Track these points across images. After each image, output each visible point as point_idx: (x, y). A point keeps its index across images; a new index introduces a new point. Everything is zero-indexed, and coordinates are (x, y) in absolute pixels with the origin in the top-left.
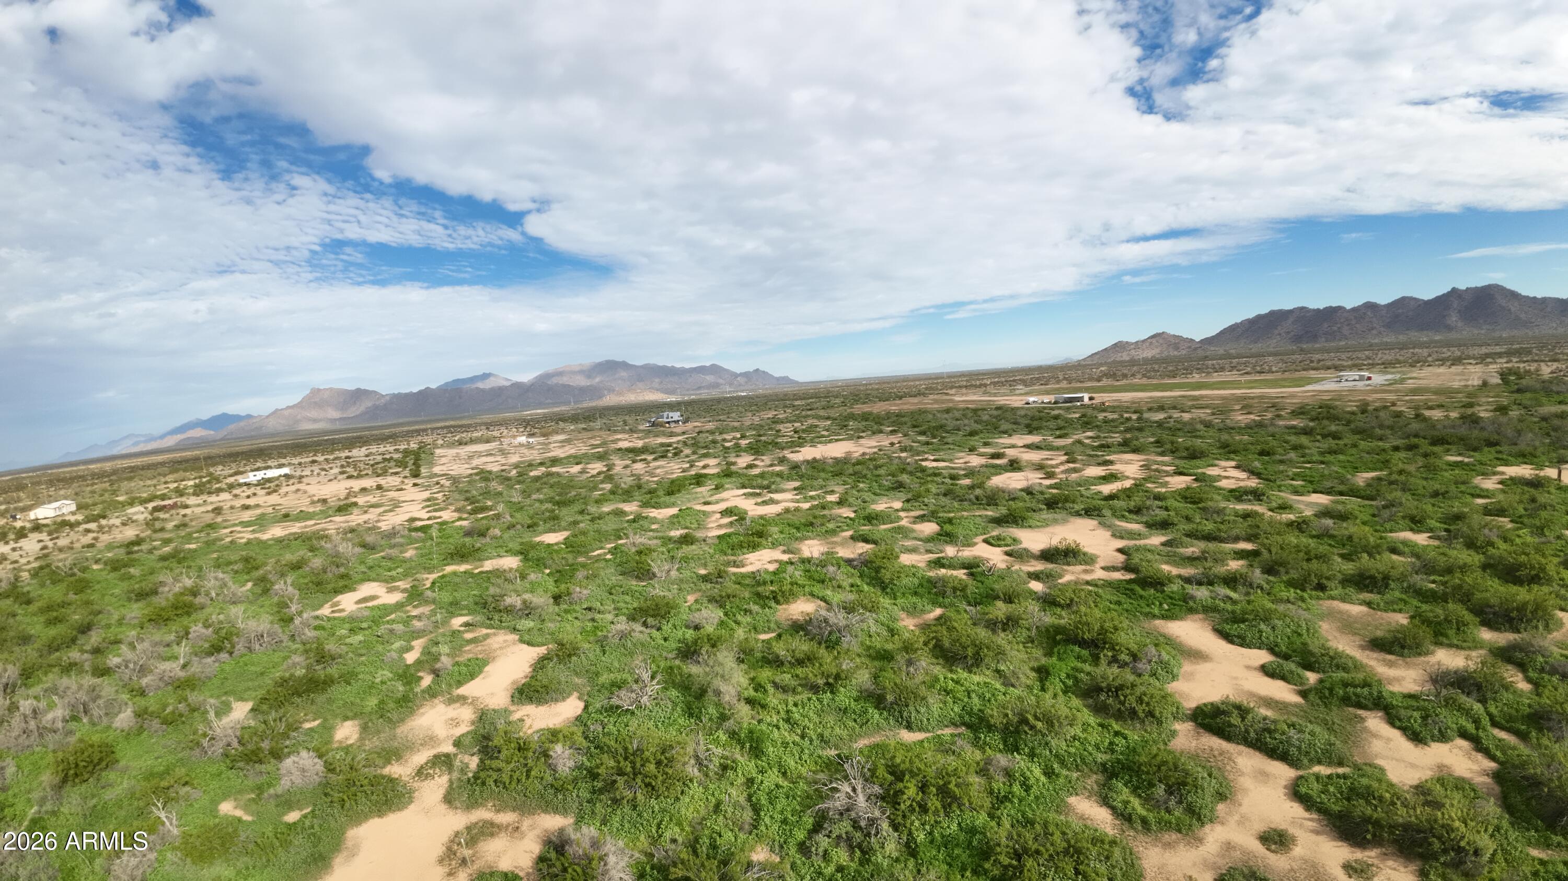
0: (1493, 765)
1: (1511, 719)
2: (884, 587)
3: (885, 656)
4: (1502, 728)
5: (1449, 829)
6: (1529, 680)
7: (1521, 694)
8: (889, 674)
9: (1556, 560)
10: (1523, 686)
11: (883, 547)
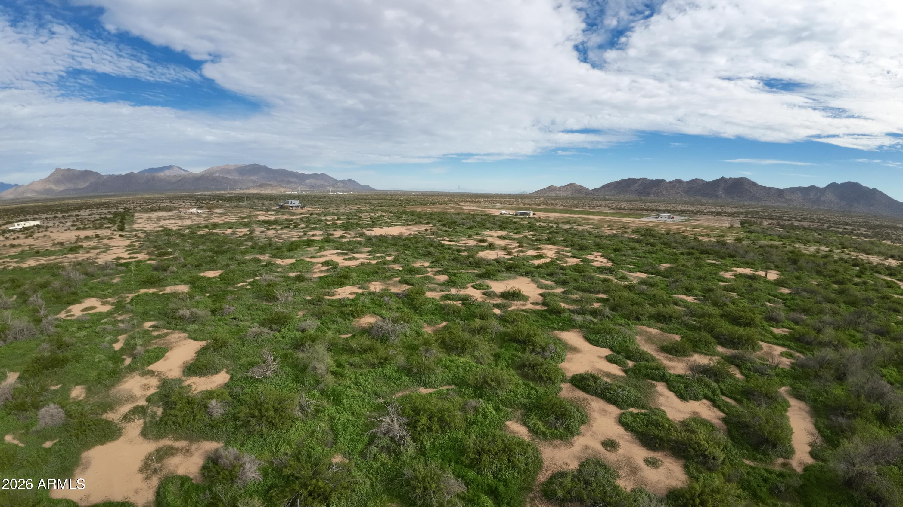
0: (722, 415)
1: (732, 392)
2: (415, 309)
3: (413, 348)
4: (727, 396)
5: (699, 445)
6: (743, 374)
7: (738, 380)
8: (416, 357)
9: (761, 316)
10: (739, 376)
11: (417, 287)
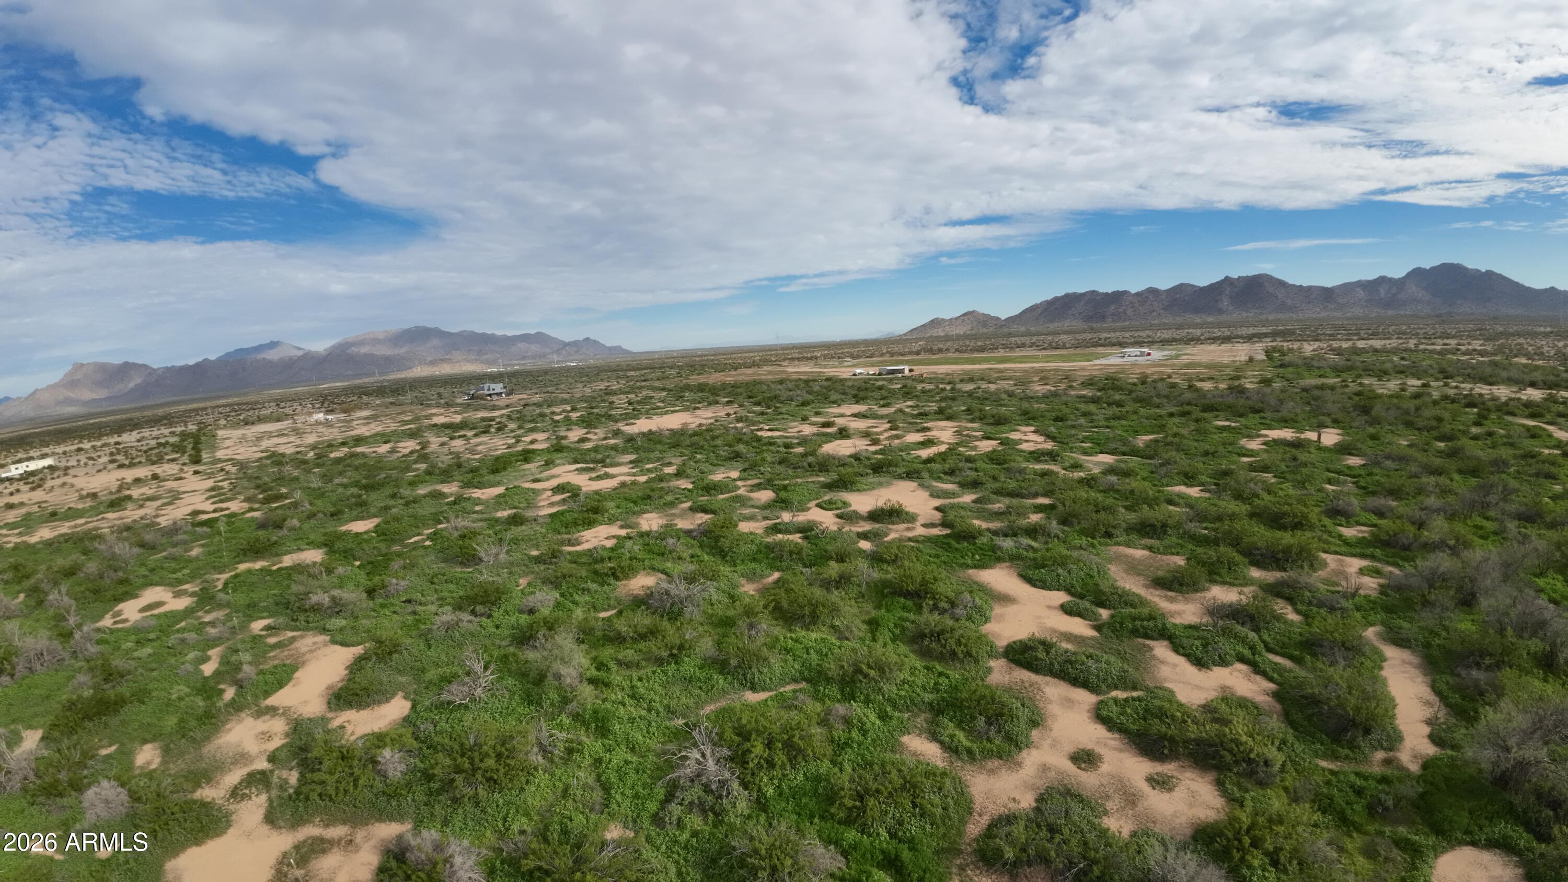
0: (1272, 686)
1: (1283, 645)
2: (722, 554)
3: (726, 623)
4: (1277, 653)
5: (1238, 743)
6: (1298, 612)
7: (1292, 623)
8: (733, 640)
10: (1293, 616)
11: (722, 516)
